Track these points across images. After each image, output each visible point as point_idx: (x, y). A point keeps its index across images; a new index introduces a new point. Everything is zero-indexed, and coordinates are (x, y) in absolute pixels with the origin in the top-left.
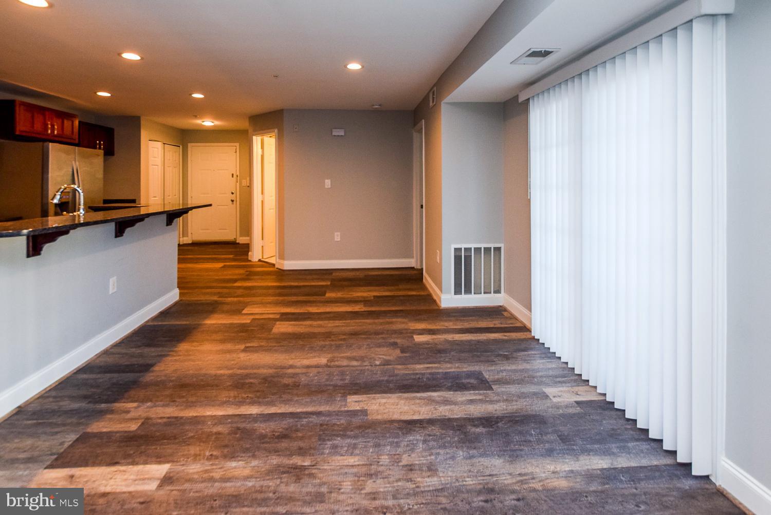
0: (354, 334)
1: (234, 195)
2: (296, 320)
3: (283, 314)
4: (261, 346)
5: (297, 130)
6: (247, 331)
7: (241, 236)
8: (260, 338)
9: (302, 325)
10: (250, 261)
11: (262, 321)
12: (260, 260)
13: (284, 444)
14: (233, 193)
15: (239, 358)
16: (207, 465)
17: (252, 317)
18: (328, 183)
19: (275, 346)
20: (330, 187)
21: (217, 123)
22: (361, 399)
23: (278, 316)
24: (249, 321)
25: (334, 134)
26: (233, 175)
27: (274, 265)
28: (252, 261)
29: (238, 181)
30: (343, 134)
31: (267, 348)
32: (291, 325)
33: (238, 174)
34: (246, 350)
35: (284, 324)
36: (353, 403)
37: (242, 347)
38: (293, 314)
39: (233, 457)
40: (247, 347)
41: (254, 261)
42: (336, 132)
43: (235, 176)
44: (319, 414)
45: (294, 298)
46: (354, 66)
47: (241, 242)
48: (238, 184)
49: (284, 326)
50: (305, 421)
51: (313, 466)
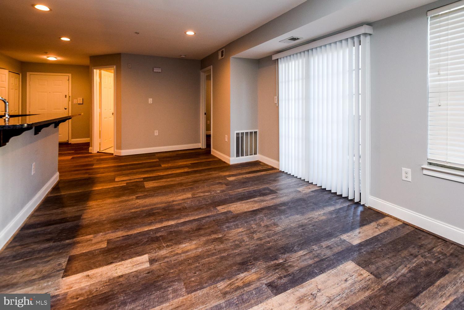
0: (196, 182)
1: (67, 110)
2: (155, 180)
3: (144, 178)
4: (145, 195)
5: (130, 67)
6: (128, 189)
7: (72, 138)
8: (141, 192)
9: (160, 182)
10: (91, 153)
11: (134, 183)
12: (98, 152)
13: (202, 232)
14: (65, 109)
15: (138, 202)
16: (170, 250)
17: (125, 182)
18: (150, 100)
19: (155, 194)
20: (152, 103)
21: (59, 59)
22: (224, 207)
23: (142, 180)
24: (125, 185)
25: (154, 71)
26: (66, 96)
27: (112, 154)
28: (93, 153)
29: (71, 100)
30: (160, 72)
31: (150, 195)
32: (153, 183)
33: (70, 95)
34: (137, 198)
35: (150, 183)
36: (222, 210)
37: (134, 197)
38: (150, 177)
39: (180, 243)
40: (138, 197)
41: (94, 153)
42: (156, 70)
43: (67, 97)
44: (208, 217)
45: (143, 170)
46: (190, 33)
47: (72, 143)
48: (70, 103)
49: (150, 184)
50: (204, 221)
51: (224, 236)
